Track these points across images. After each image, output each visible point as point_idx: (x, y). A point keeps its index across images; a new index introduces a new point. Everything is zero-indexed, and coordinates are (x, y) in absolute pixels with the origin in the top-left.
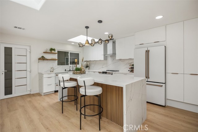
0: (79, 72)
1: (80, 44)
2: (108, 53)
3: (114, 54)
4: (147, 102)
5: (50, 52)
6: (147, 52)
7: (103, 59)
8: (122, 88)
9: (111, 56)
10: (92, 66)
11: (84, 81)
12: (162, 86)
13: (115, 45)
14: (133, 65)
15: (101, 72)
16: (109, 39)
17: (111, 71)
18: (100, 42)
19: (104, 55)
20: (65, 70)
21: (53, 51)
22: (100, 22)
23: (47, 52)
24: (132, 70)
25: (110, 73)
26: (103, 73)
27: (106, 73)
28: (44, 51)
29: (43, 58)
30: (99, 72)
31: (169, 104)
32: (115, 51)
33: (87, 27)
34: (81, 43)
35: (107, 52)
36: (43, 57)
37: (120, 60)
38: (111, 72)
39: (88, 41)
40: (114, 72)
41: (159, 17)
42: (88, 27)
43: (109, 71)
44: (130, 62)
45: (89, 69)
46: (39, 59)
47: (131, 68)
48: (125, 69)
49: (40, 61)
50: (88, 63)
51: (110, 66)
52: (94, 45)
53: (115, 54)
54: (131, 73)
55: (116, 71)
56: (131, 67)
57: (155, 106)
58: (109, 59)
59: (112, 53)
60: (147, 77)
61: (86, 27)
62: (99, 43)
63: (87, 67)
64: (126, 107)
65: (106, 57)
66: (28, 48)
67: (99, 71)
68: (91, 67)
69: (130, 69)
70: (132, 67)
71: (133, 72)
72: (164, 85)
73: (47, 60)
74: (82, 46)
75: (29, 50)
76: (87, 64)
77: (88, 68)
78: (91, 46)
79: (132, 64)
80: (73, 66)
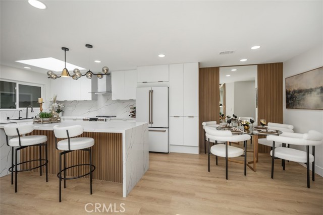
0: (48, 119)
1: (50, 73)
2: (99, 90)
3: (109, 92)
4: (150, 152)
6: (151, 92)
7: (91, 100)
8: (121, 134)
9: (104, 95)
10: (69, 110)
11: (67, 131)
12: (165, 131)
13: (110, 78)
14: (135, 108)
15: (88, 120)
16: (103, 73)
17: (103, 116)
18: (89, 75)
19: (93, 93)
20: (8, 118)
22: (89, 46)
24: (133, 114)
25: (103, 120)
26: (91, 120)
27: (96, 120)
30: (84, 120)
31: (172, 150)
32: (111, 88)
33: (65, 49)
34: (52, 72)
35: (97, 88)
37: (118, 101)
38: (104, 118)
39: (67, 70)
40: (109, 118)
41: (162, 56)
43: (100, 116)
44: (132, 104)
45: (62, 115)
47: (133, 112)
48: (124, 113)
50: (62, 105)
51: (103, 109)
52: (77, 79)
53: (111, 92)
54: (132, 118)
55: (112, 117)
56: (132, 110)
57: (159, 154)
58: (101, 99)
59: (106, 91)
60: (151, 122)
61: (63, 48)
62: (87, 77)
63: (59, 111)
64: (126, 154)
65: (95, 96)
67: (84, 118)
68: (66, 112)
69: (131, 114)
70: (134, 110)
71: (135, 117)
72: (167, 130)
74: (56, 78)
76: (59, 107)
77: (61, 113)
78: (74, 79)
79: (134, 106)
80: (27, 110)
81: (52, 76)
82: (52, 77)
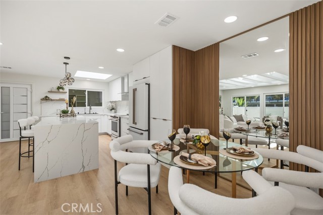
2: (125, 91)
5: (57, 91)
7: (121, 100)
12: (142, 134)
21: (61, 90)
22: (67, 58)
23: (53, 91)
28: (49, 90)
29: (46, 99)
30: (111, 116)
33: (66, 63)
35: (124, 89)
36: (46, 97)
38: (118, 116)
41: (120, 50)
42: (68, 64)
46: (42, 99)
49: (42, 101)
50: (114, 104)
63: (112, 109)
66: (29, 87)
73: (52, 100)
75: (29, 89)
76: (113, 106)
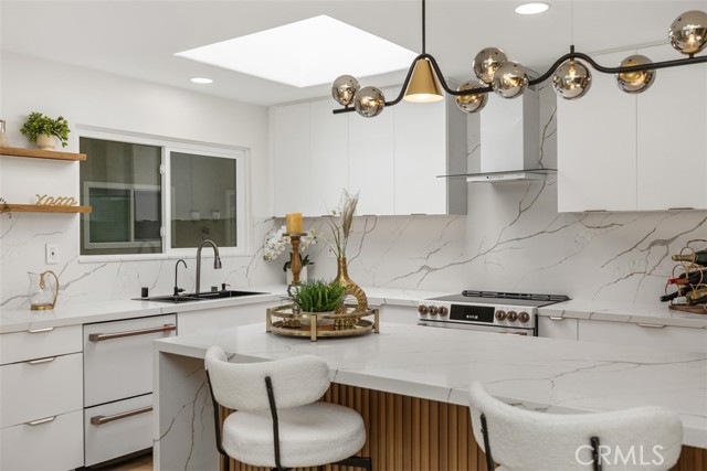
5: (21, 143)
15: (442, 311)
20: (145, 292)
25: (524, 317)
26: (461, 313)
27: (484, 315)
30: (423, 310)
38: (529, 309)
40: (547, 311)
56: (680, 272)
59: (521, 165)
65: (460, 196)
80: (199, 258)
81: (365, 100)
82: (362, 108)
